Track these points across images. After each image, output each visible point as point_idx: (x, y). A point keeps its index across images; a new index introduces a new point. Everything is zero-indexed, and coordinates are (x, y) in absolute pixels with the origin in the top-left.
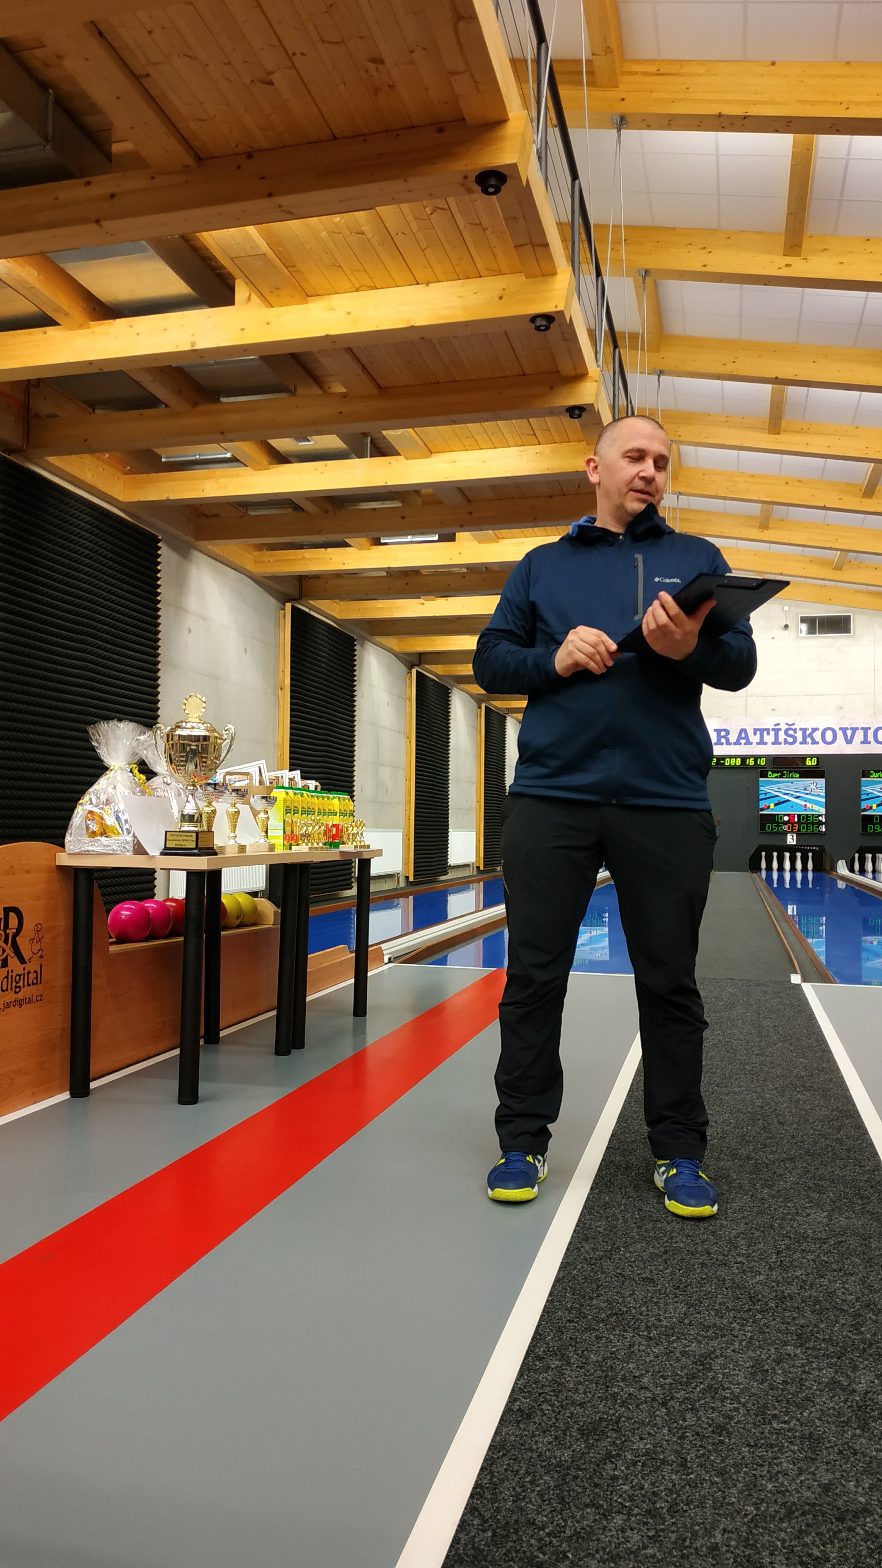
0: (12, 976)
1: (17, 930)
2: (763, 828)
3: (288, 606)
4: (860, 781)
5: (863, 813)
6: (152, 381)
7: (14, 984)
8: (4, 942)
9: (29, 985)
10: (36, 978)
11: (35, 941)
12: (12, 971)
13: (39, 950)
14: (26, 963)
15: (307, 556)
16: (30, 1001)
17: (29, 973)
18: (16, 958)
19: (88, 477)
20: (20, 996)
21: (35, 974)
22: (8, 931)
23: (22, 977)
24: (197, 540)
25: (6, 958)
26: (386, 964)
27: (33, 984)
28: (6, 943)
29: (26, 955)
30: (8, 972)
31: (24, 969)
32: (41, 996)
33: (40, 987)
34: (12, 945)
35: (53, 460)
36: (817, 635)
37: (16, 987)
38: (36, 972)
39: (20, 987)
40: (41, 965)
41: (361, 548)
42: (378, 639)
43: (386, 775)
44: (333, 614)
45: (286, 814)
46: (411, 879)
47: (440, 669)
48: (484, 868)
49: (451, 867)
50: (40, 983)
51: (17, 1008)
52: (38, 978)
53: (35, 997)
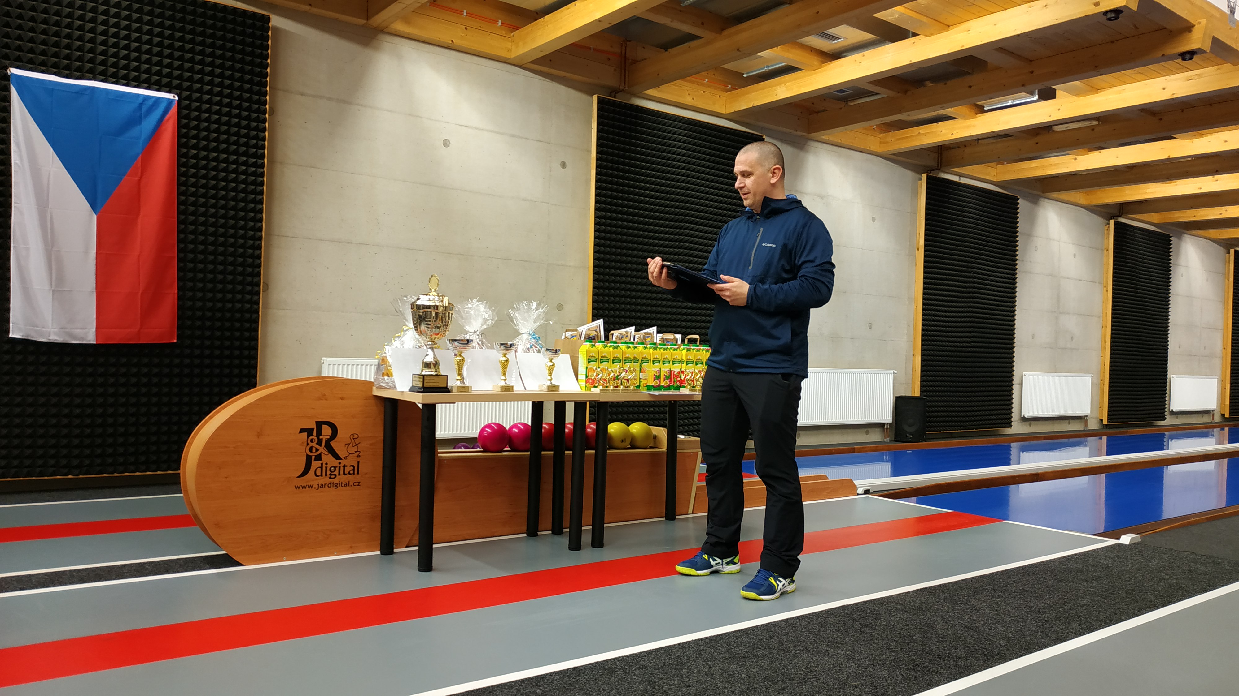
0: (326, 468)
1: (330, 437)
3: (924, 176)
6: (671, 21)
7: (329, 473)
8: (317, 444)
9: (344, 474)
10: (354, 470)
11: (351, 445)
12: (326, 464)
13: (356, 452)
14: (341, 459)
15: (921, 131)
16: (346, 485)
17: (344, 466)
18: (330, 455)
19: (688, 100)
20: (336, 481)
21: (352, 468)
22: (321, 437)
23: (337, 469)
24: (809, 133)
25: (320, 454)
26: (858, 494)
27: (349, 473)
28: (320, 445)
29: (341, 453)
30: (322, 464)
31: (340, 463)
32: (359, 482)
33: (358, 476)
34: (325, 446)
35: (651, 92)
37: (331, 475)
38: (353, 466)
39: (335, 475)
40: (358, 462)
41: (965, 118)
42: (1054, 195)
43: (1070, 323)
44: (987, 178)
45: (589, 362)
46: (1105, 422)
47: (1155, 217)
48: (1230, 415)
49: (1173, 413)
50: (358, 473)
51: (333, 489)
52: (355, 470)
53: (351, 483)
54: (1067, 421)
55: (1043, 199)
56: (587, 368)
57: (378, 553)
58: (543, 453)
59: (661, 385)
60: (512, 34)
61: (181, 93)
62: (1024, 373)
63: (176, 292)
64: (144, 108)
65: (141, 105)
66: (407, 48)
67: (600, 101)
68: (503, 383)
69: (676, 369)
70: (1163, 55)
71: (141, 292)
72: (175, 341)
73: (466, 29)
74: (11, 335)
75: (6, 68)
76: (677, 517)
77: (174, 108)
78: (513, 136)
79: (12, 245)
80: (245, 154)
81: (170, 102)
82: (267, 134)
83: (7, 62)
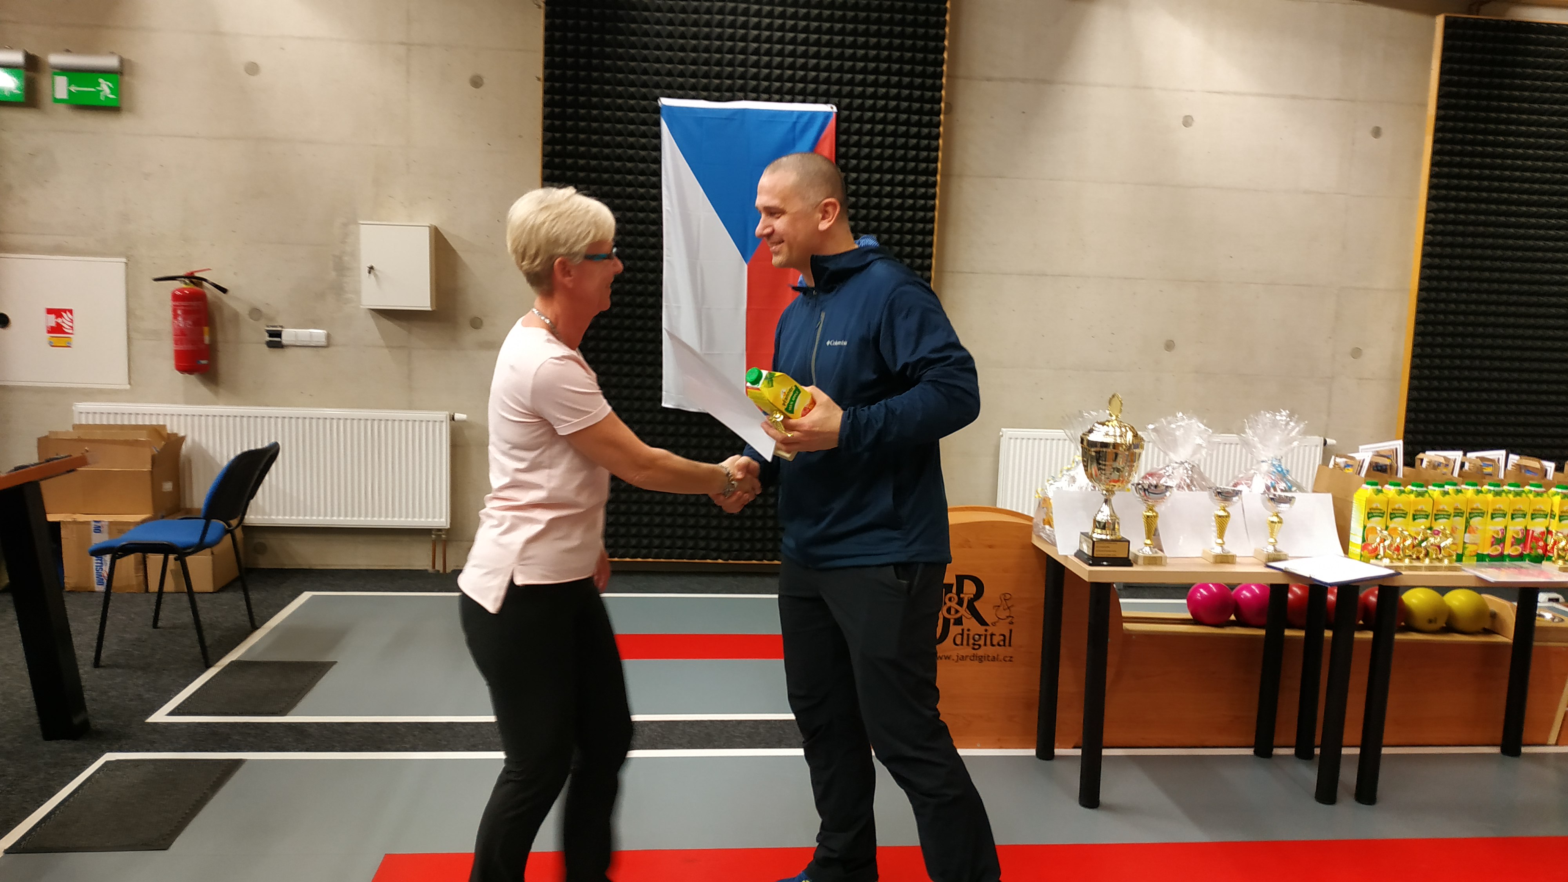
0: (968, 635)
1: (975, 595)
7: (971, 641)
8: (957, 604)
9: (993, 645)
10: (1004, 641)
11: (1001, 608)
12: (969, 630)
13: (1008, 617)
14: (988, 625)
16: (994, 659)
18: (973, 619)
20: (980, 652)
21: (1002, 637)
22: (962, 596)
23: (983, 637)
25: (961, 617)
27: (999, 645)
28: (962, 606)
29: (988, 617)
30: (963, 630)
31: (986, 630)
32: (1012, 657)
33: (1010, 649)
34: (967, 607)
37: (974, 644)
38: (1004, 636)
39: (980, 646)
40: (1011, 631)
45: (1369, 518)
50: (1010, 645)
51: (976, 662)
52: (1006, 641)
53: (1001, 657)
56: (1365, 527)
57: (1032, 752)
58: (1288, 633)
59: (1506, 553)
61: (840, 102)
64: (799, 127)
65: (795, 123)
67: (1449, 25)
68: (1218, 550)
69: (1538, 526)
74: (664, 405)
75: (656, 99)
76: (1524, 750)
77: (832, 122)
78: (1294, 97)
79: (664, 304)
80: (914, 171)
81: (827, 115)
82: (941, 141)
83: (657, 91)
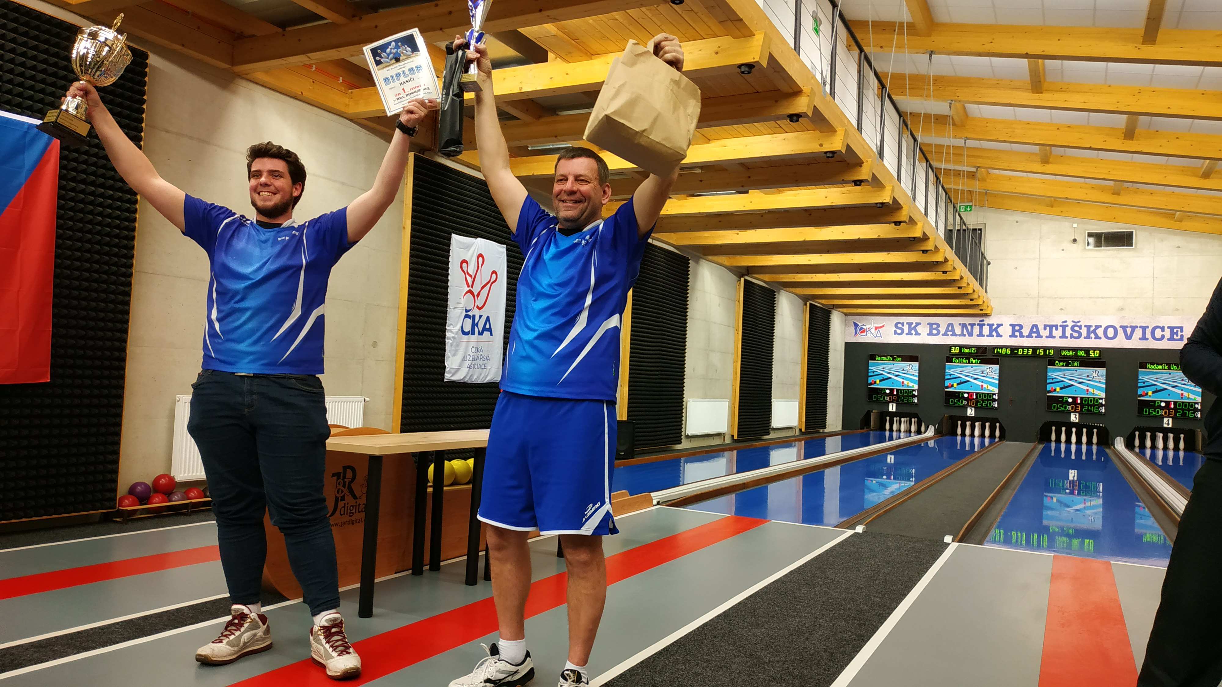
0: (348, 507)
1: (352, 479)
2: (1049, 407)
4: (1138, 372)
5: (1139, 398)
7: (349, 511)
9: (359, 512)
11: (364, 486)
12: (348, 504)
14: (357, 499)
16: (360, 521)
17: (359, 505)
18: (350, 495)
20: (353, 518)
21: (364, 506)
22: (345, 480)
23: (355, 507)
26: (654, 505)
27: (362, 512)
28: (345, 487)
29: (358, 494)
30: (345, 504)
31: (356, 502)
34: (348, 488)
36: (1103, 248)
37: (350, 513)
39: (353, 513)
42: (710, 258)
43: (716, 358)
44: (671, 241)
46: (736, 437)
47: (767, 277)
48: (805, 430)
49: (774, 429)
51: (351, 525)
54: (712, 437)
55: (701, 260)
60: (350, 91)
62: (688, 399)
63: (51, 329)
64: (29, 137)
65: (26, 133)
66: (259, 93)
67: (416, 158)
70: (843, 180)
71: (20, 329)
72: (49, 381)
73: (313, 82)
